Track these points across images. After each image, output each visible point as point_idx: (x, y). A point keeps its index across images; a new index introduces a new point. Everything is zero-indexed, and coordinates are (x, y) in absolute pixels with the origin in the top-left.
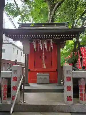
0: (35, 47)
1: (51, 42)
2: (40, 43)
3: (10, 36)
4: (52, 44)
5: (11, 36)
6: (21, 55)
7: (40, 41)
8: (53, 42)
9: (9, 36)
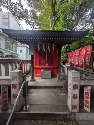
0: (39, 49)
1: (53, 45)
2: (44, 46)
4: (54, 47)
7: (44, 44)
8: (55, 45)
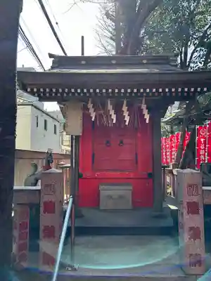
3: (32, 90)
5: (35, 90)
6: (55, 133)
9: (29, 90)
